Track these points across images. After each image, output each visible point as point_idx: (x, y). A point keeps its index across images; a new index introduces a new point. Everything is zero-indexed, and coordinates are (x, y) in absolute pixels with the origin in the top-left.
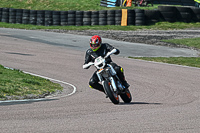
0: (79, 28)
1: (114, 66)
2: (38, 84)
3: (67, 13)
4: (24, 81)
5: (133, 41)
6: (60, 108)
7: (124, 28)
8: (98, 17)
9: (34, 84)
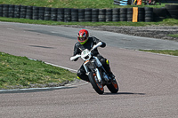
0: (95, 24)
1: (100, 58)
2: (59, 74)
3: (84, 11)
4: (45, 71)
5: (143, 35)
6: (78, 95)
7: (135, 24)
8: (112, 14)
9: (55, 73)
